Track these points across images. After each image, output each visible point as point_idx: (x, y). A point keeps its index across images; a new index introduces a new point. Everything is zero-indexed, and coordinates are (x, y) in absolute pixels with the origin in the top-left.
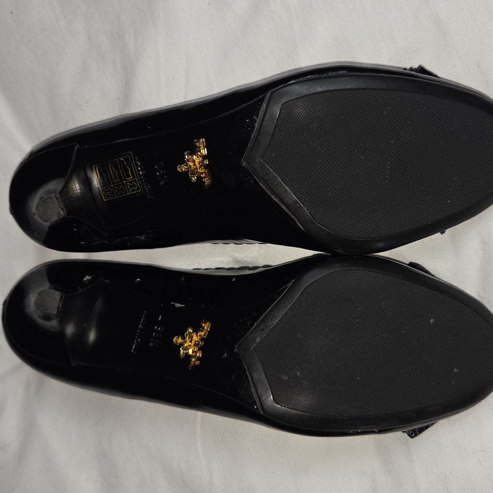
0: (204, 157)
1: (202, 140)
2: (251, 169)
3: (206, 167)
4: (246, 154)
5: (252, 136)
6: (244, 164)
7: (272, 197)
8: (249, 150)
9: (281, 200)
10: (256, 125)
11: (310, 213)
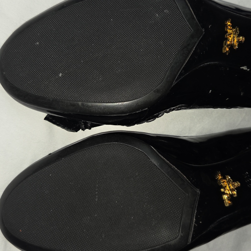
0: (224, 193)
1: (227, 205)
2: (193, 188)
3: (222, 187)
4: (198, 198)
5: (196, 211)
6: (198, 191)
7: (176, 169)
8: (196, 201)
9: (170, 167)
10: (194, 219)
11: (149, 159)
